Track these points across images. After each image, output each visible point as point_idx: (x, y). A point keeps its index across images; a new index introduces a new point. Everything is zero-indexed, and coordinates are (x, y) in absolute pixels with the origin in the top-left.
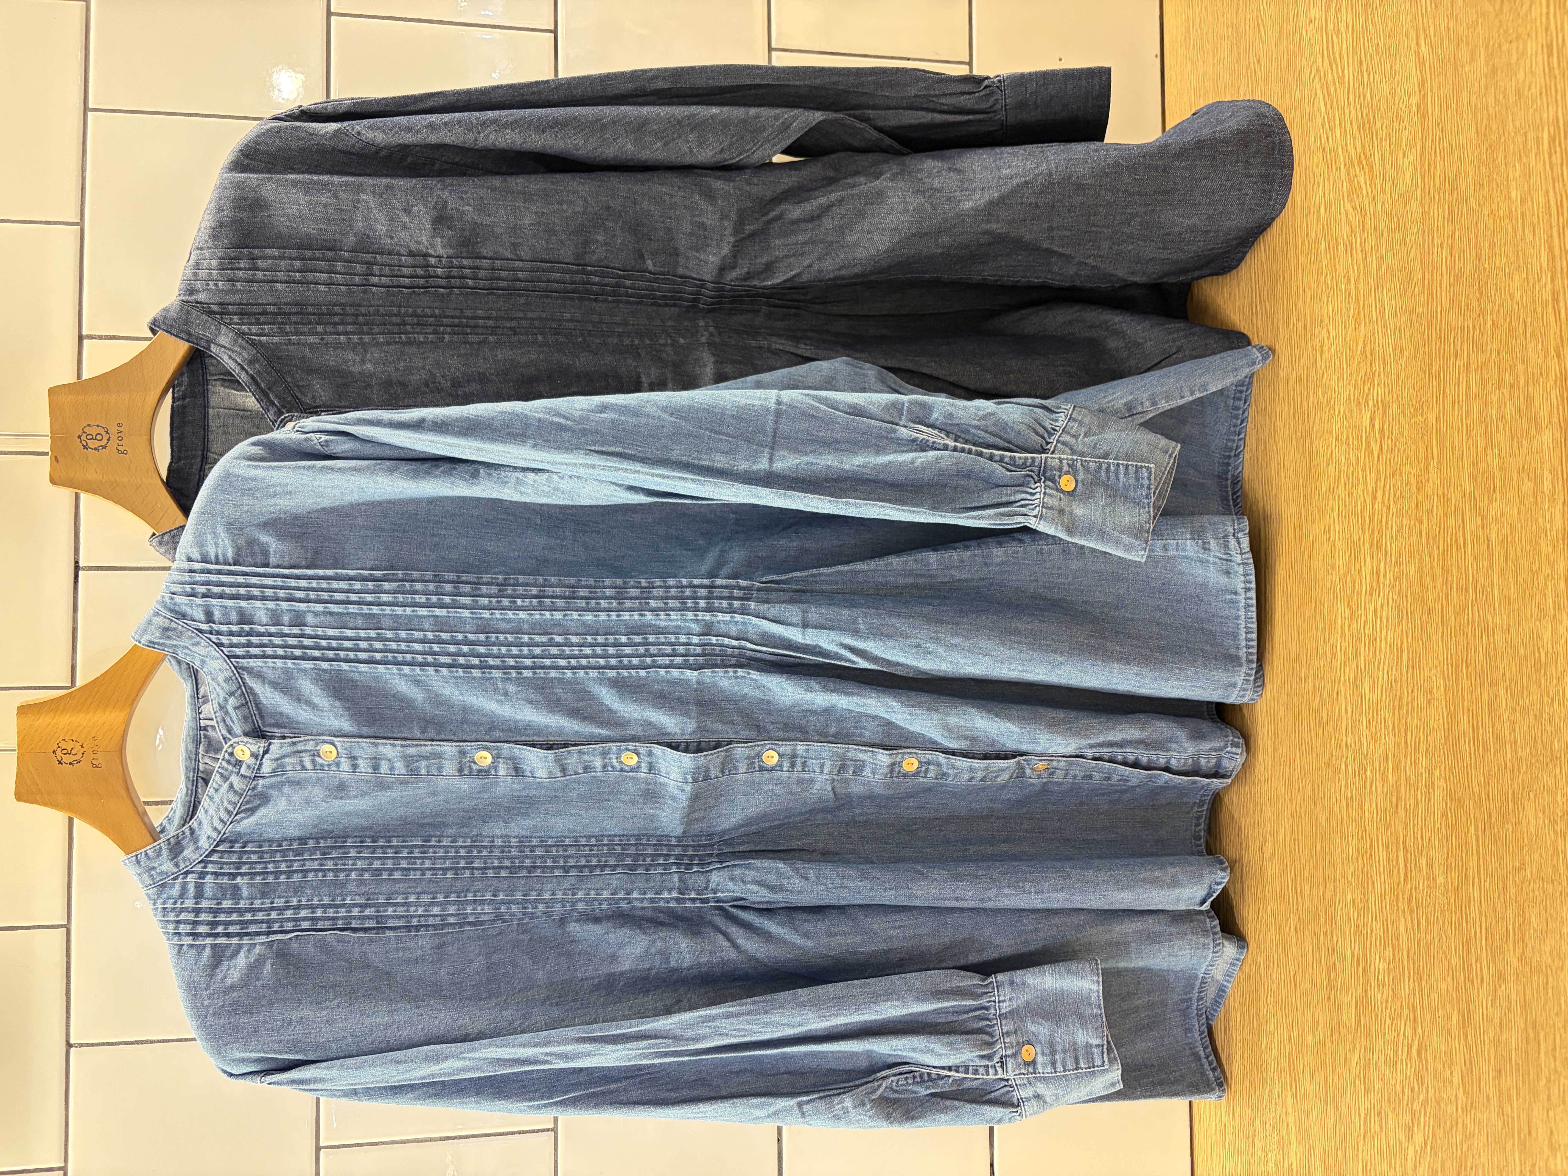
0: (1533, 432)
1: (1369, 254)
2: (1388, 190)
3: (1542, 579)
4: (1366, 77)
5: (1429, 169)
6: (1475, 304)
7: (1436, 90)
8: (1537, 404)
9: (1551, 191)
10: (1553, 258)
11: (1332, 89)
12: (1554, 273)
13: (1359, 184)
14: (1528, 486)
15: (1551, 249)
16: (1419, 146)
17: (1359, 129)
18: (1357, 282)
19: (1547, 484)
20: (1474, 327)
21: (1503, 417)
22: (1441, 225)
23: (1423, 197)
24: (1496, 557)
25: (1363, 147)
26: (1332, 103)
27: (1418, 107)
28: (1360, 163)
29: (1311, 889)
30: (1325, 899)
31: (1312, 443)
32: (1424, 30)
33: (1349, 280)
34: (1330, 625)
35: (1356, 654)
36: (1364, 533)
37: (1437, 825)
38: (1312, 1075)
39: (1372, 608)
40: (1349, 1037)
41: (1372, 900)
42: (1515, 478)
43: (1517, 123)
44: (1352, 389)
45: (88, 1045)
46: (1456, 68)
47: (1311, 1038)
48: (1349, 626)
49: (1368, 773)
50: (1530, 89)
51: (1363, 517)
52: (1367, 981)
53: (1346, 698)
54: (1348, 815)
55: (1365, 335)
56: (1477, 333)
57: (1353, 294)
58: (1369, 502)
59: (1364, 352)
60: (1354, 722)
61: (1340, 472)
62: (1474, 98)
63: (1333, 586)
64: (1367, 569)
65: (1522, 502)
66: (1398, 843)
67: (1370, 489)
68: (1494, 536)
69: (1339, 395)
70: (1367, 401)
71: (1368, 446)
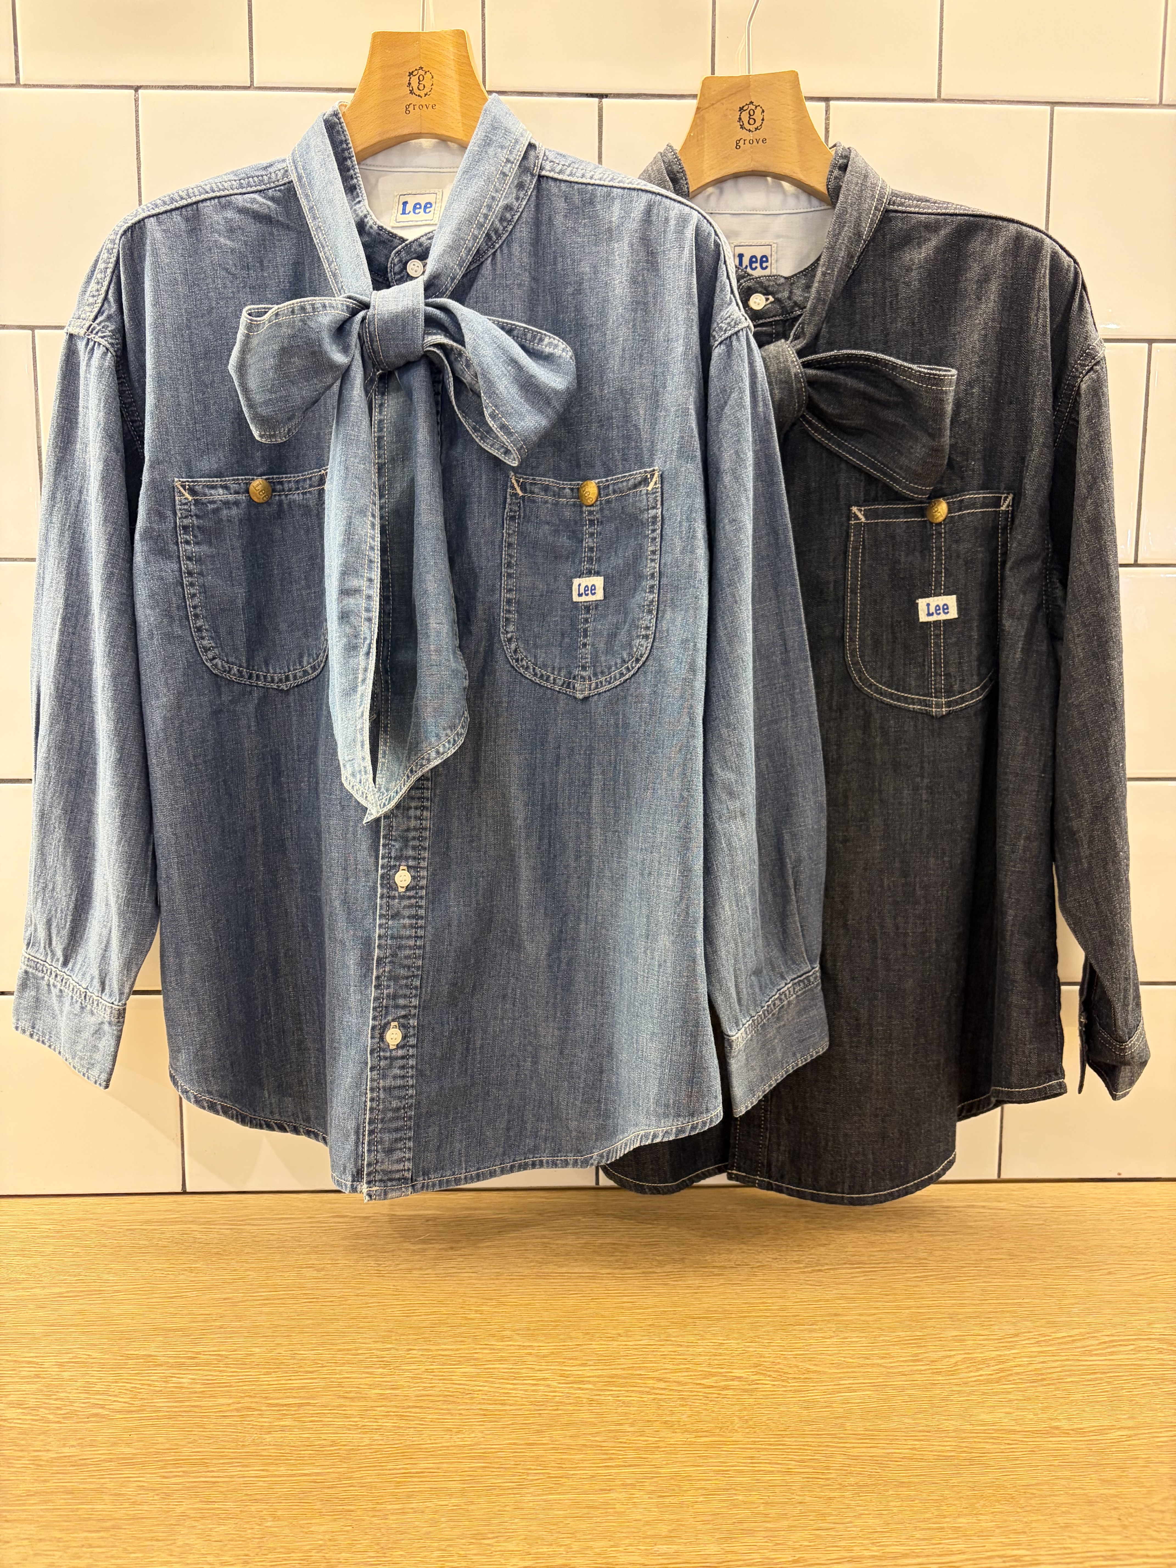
0: (718, 1536)
1: (908, 1378)
2: (973, 1397)
3: (568, 1541)
4: (1088, 1377)
5: (992, 1438)
6: (852, 1480)
7: (1074, 1445)
8: (746, 1540)
9: (965, 1557)
10: (895, 1558)
11: (1078, 1344)
12: (880, 1558)
13: (981, 1369)
14: (664, 1529)
15: (905, 1556)
16: (1017, 1428)
17: (1036, 1370)
18: (880, 1365)
19: (663, 1548)
20: (828, 1479)
21: (735, 1506)
22: (935, 1448)
23: (964, 1431)
24: (592, 1497)
25: (1017, 1374)
26: (1065, 1343)
27: (1057, 1428)
28: (1002, 1370)
29: (267, 1314)
30: (257, 1327)
31: (719, 1319)
32: (1135, 1435)
33: (883, 1358)
34: (533, 1335)
35: (502, 1360)
36: (623, 1369)
37: (323, 1437)
38: (80, 1312)
39: (547, 1376)
40: (115, 1349)
41: (252, 1372)
42: (672, 1517)
43: (1034, 1525)
44: (771, 1360)
45: (137, 106)
46: (1095, 1465)
47: (117, 1312)
48: (530, 1354)
49: (381, 1370)
50: (1070, 1537)
51: (640, 1368)
52: (171, 1367)
53: (457, 1350)
54: (340, 1350)
55: (825, 1373)
56: (822, 1482)
57: (868, 1362)
58: (656, 1374)
59: (808, 1371)
60: (433, 1357)
61: (688, 1347)
62: (1063, 1482)
63: (571, 1338)
64: (587, 1372)
65: (647, 1523)
66: (308, 1398)
67: (668, 1376)
68: (614, 1495)
69: (765, 1347)
70: (757, 1373)
71: (712, 1375)
